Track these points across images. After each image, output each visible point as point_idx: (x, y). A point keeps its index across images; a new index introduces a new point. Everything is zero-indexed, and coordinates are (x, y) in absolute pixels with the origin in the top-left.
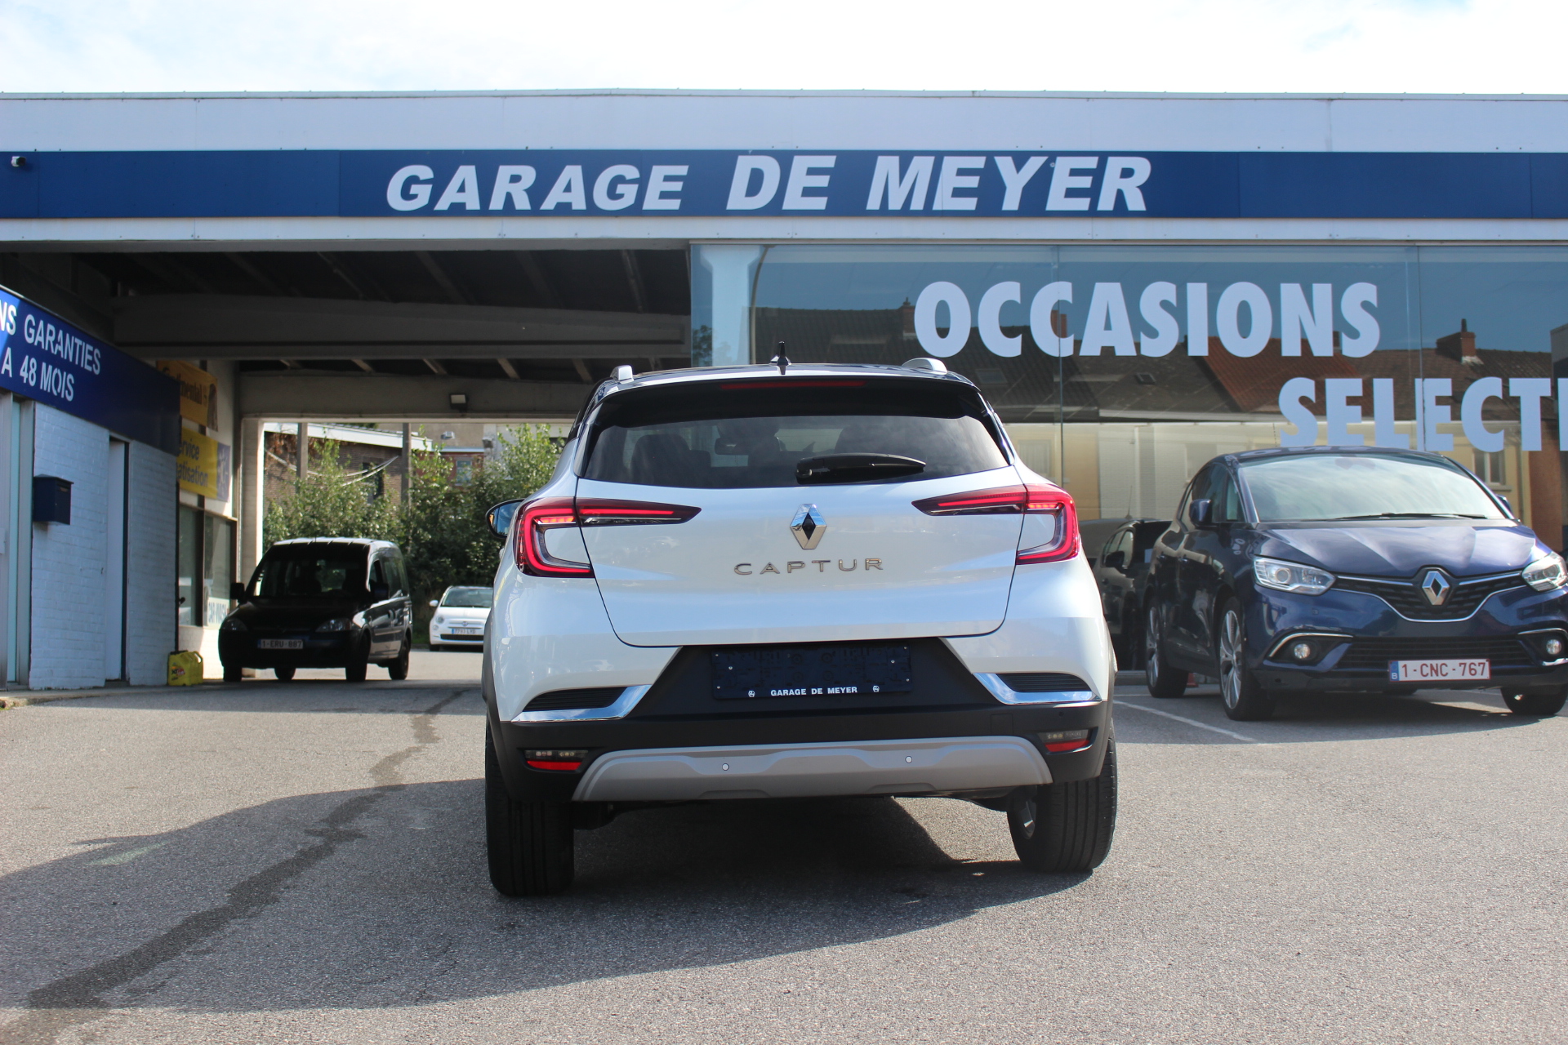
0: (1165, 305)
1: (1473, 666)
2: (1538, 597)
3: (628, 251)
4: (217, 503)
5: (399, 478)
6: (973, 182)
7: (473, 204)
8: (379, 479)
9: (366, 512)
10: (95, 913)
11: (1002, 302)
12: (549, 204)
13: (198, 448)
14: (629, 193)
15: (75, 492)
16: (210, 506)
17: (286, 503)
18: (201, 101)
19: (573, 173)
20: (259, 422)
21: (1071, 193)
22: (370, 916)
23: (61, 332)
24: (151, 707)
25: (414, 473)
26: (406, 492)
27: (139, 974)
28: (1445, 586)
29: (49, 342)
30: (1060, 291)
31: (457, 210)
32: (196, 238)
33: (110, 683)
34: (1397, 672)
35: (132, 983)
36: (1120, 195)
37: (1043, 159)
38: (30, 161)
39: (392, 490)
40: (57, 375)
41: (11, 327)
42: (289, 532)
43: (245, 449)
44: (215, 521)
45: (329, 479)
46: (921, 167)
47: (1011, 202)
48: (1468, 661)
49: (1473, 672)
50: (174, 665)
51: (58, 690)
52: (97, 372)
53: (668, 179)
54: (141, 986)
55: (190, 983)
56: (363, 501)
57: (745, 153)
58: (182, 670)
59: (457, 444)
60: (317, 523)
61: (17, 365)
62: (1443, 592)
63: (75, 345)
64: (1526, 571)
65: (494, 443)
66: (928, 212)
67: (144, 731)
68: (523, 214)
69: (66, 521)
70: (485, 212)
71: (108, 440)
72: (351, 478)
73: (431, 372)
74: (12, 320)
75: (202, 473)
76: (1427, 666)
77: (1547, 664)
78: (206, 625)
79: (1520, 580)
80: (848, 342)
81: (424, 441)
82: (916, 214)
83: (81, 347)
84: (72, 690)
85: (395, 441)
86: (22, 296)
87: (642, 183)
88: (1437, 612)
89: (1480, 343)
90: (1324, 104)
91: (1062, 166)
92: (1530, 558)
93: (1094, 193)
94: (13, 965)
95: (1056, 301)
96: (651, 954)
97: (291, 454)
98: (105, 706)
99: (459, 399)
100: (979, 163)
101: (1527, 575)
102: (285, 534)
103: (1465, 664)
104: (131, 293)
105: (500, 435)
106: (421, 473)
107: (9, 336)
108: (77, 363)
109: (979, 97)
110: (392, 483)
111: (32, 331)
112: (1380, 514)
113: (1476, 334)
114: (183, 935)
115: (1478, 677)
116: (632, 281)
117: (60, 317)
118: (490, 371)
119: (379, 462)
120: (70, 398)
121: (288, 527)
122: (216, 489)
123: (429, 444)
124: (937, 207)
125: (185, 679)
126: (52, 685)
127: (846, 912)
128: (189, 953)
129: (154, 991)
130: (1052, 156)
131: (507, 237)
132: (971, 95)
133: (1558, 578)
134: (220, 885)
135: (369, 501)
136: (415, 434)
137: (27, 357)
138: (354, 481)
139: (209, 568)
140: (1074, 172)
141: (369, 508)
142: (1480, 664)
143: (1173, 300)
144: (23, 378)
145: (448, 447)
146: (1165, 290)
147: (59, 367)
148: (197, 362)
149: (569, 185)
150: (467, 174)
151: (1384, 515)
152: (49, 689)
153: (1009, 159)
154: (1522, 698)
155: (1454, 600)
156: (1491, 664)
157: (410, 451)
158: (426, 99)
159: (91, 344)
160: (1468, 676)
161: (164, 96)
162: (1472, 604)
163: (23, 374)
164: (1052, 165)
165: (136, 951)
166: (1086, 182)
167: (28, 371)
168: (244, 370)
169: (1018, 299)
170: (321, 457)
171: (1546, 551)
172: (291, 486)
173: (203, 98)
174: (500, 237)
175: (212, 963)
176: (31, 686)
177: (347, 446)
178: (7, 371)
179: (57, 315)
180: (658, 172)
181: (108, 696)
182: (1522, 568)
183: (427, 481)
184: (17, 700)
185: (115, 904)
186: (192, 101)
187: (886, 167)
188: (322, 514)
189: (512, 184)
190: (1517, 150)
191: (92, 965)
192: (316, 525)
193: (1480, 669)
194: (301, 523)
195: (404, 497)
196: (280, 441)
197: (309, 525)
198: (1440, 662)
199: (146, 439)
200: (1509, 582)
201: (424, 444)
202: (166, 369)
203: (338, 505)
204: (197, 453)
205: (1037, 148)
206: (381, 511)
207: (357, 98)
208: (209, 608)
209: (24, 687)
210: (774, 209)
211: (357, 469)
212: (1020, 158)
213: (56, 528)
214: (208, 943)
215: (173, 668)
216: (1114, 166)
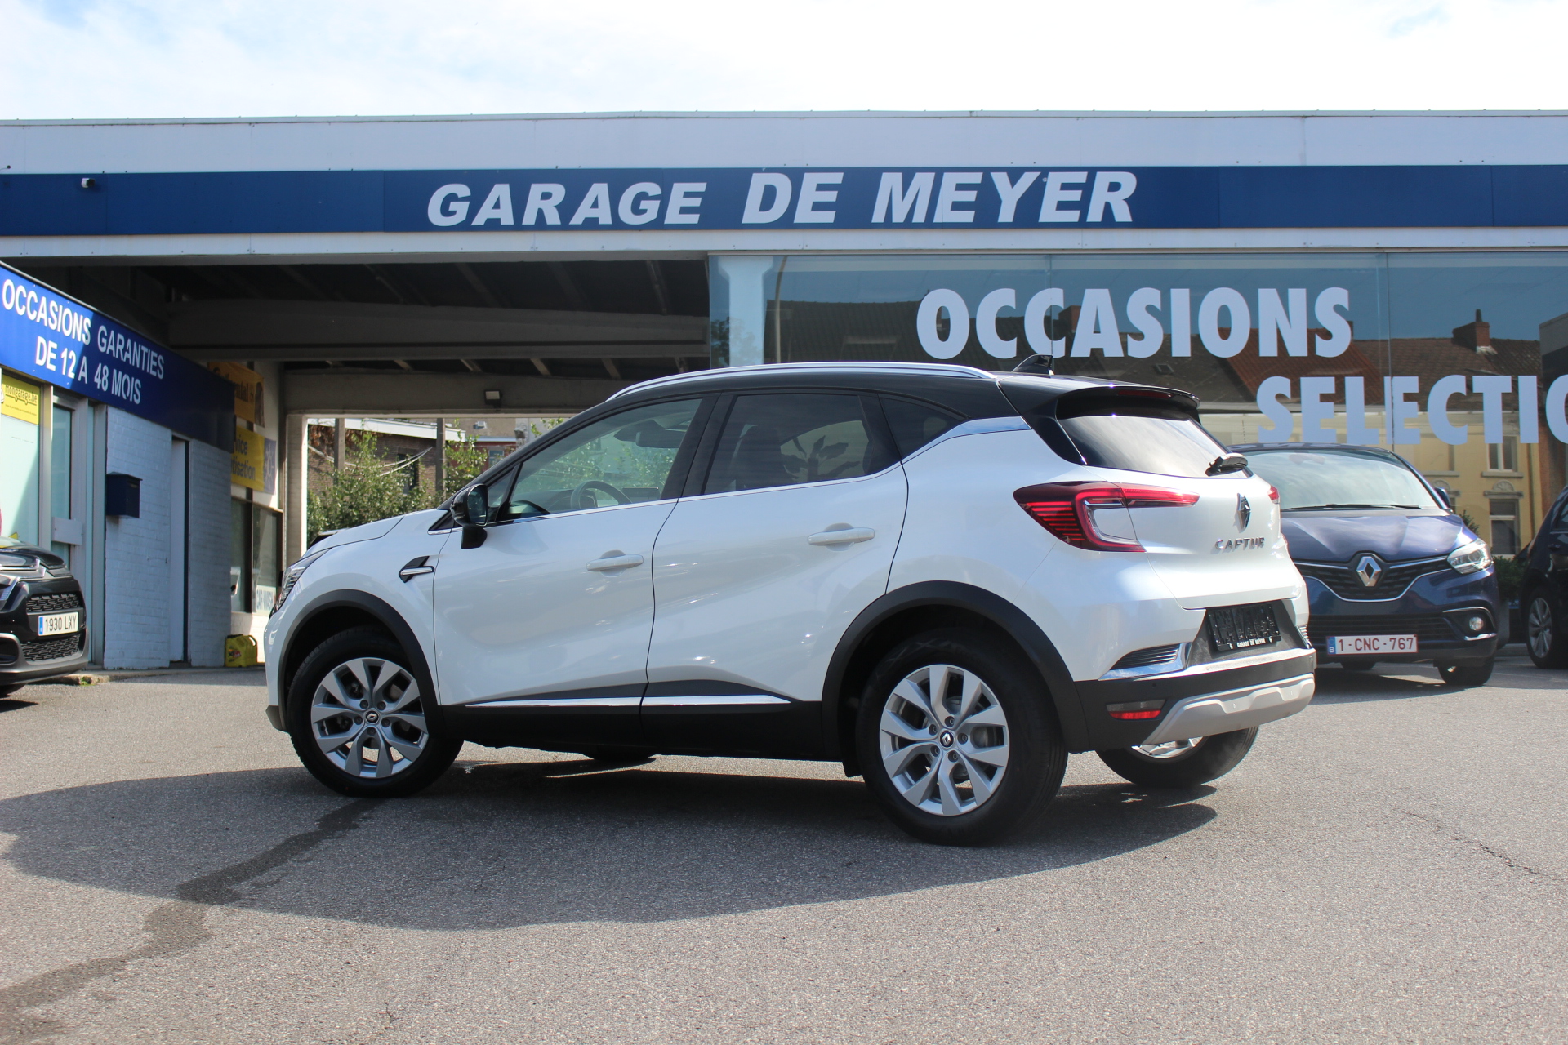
0: (1150, 309)
1: (1402, 641)
2: (1460, 579)
3: (653, 262)
4: (264, 495)
5: (433, 468)
6: (970, 196)
7: (507, 218)
8: (414, 471)
9: (402, 502)
10: (213, 835)
11: (999, 307)
12: (577, 219)
13: (246, 443)
14: (652, 208)
15: (142, 486)
16: (257, 498)
17: (325, 494)
18: (256, 125)
19: (600, 190)
20: (303, 418)
21: (1062, 206)
22: (434, 837)
23: (129, 341)
24: (221, 683)
25: (448, 465)
26: (442, 483)
27: (258, 874)
28: (1377, 569)
29: (119, 350)
30: (1052, 298)
31: (493, 225)
32: (252, 252)
33: (174, 664)
34: (1334, 646)
35: (254, 880)
36: (1108, 208)
37: (1035, 175)
38: (99, 182)
39: (428, 481)
40: (126, 381)
41: (87, 338)
42: (328, 522)
43: (290, 444)
44: (262, 513)
45: (367, 470)
46: (924, 182)
47: (1007, 214)
48: (1398, 637)
49: (1402, 646)
50: (231, 648)
51: (128, 669)
52: (161, 377)
53: (687, 195)
54: (262, 882)
55: (299, 879)
56: (399, 491)
57: (759, 170)
58: (238, 652)
59: (489, 434)
60: (355, 513)
61: (91, 373)
62: (1375, 575)
63: (142, 352)
64: (1451, 556)
65: (526, 433)
66: (929, 224)
67: (219, 702)
68: (554, 228)
69: (136, 514)
70: (518, 227)
71: (171, 439)
72: (386, 469)
73: (467, 370)
74: (87, 330)
75: (250, 468)
76: (1361, 641)
77: (1468, 639)
78: (255, 611)
79: (1446, 564)
80: (859, 342)
81: (459, 433)
82: (918, 226)
83: (147, 354)
84: (141, 670)
85: (430, 433)
86: (95, 309)
87: (664, 199)
88: (1369, 592)
89: (1494, 333)
90: (1298, 121)
91: (1054, 181)
92: (1455, 544)
93: (1083, 205)
94: (159, 869)
95: (1049, 306)
96: (658, 860)
97: (328, 445)
98: (179, 683)
99: (494, 395)
100: (977, 178)
101: (1453, 559)
102: (325, 524)
103: (1395, 639)
104: (184, 299)
105: (534, 425)
106: (455, 463)
107: (85, 345)
108: (143, 369)
109: (977, 117)
110: (427, 474)
111: (104, 341)
112: (1325, 505)
113: (1491, 324)
114: (287, 850)
115: (1406, 650)
116: (657, 287)
117: (129, 327)
118: (525, 368)
119: (414, 453)
120: (137, 401)
121: (327, 517)
122: (263, 482)
123: (463, 435)
124: (937, 219)
125: (241, 661)
126: (124, 666)
127: (816, 832)
128: (294, 861)
129: (272, 885)
130: (1045, 171)
131: (539, 250)
132: (969, 115)
133: (1481, 561)
134: (309, 817)
135: (404, 492)
136: (449, 425)
137: (100, 365)
138: (390, 471)
139: (256, 558)
140: (1065, 187)
141: (406, 498)
142: (1408, 639)
143: (1158, 305)
144: (97, 384)
145: (481, 436)
146: (1149, 296)
147: (128, 373)
148: (245, 363)
149: (596, 202)
150: (501, 191)
151: (1328, 506)
152: (121, 669)
153: (1005, 175)
154: (1455, 670)
155: (1386, 582)
156: (1418, 640)
157: (444, 443)
158: (463, 122)
159: (155, 351)
160: (1397, 650)
161: (221, 121)
162: (1402, 585)
163: (97, 380)
164: (1044, 180)
165: (252, 860)
166: (1076, 195)
167: (101, 378)
168: (287, 370)
169: (1013, 305)
170: (358, 449)
171: (1471, 538)
172: (329, 477)
173: (257, 123)
174: (532, 250)
175: (314, 868)
176: (105, 666)
177: (384, 438)
178: (83, 378)
179: (125, 325)
180: (679, 189)
181: (177, 674)
182: (1447, 554)
183: (462, 472)
184: (101, 677)
185: (227, 829)
186: (248, 125)
187: (890, 183)
188: (360, 504)
189: (544, 201)
190: (1479, 163)
191: (220, 869)
192: (354, 516)
193: (1408, 644)
194: (339, 513)
195: (439, 488)
196: (318, 433)
197: (347, 515)
198: (1372, 637)
199: (204, 437)
200: (1436, 566)
201: (459, 436)
202: (217, 369)
203: (375, 495)
204: (246, 448)
205: (1031, 164)
206: (417, 501)
207: (399, 122)
208: (257, 595)
209: (100, 667)
210: (787, 222)
211: (393, 460)
212: (1015, 174)
213: (126, 522)
214: (308, 855)
215: (230, 650)
216: (1102, 180)
